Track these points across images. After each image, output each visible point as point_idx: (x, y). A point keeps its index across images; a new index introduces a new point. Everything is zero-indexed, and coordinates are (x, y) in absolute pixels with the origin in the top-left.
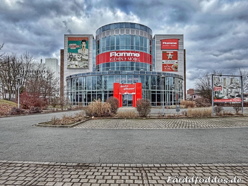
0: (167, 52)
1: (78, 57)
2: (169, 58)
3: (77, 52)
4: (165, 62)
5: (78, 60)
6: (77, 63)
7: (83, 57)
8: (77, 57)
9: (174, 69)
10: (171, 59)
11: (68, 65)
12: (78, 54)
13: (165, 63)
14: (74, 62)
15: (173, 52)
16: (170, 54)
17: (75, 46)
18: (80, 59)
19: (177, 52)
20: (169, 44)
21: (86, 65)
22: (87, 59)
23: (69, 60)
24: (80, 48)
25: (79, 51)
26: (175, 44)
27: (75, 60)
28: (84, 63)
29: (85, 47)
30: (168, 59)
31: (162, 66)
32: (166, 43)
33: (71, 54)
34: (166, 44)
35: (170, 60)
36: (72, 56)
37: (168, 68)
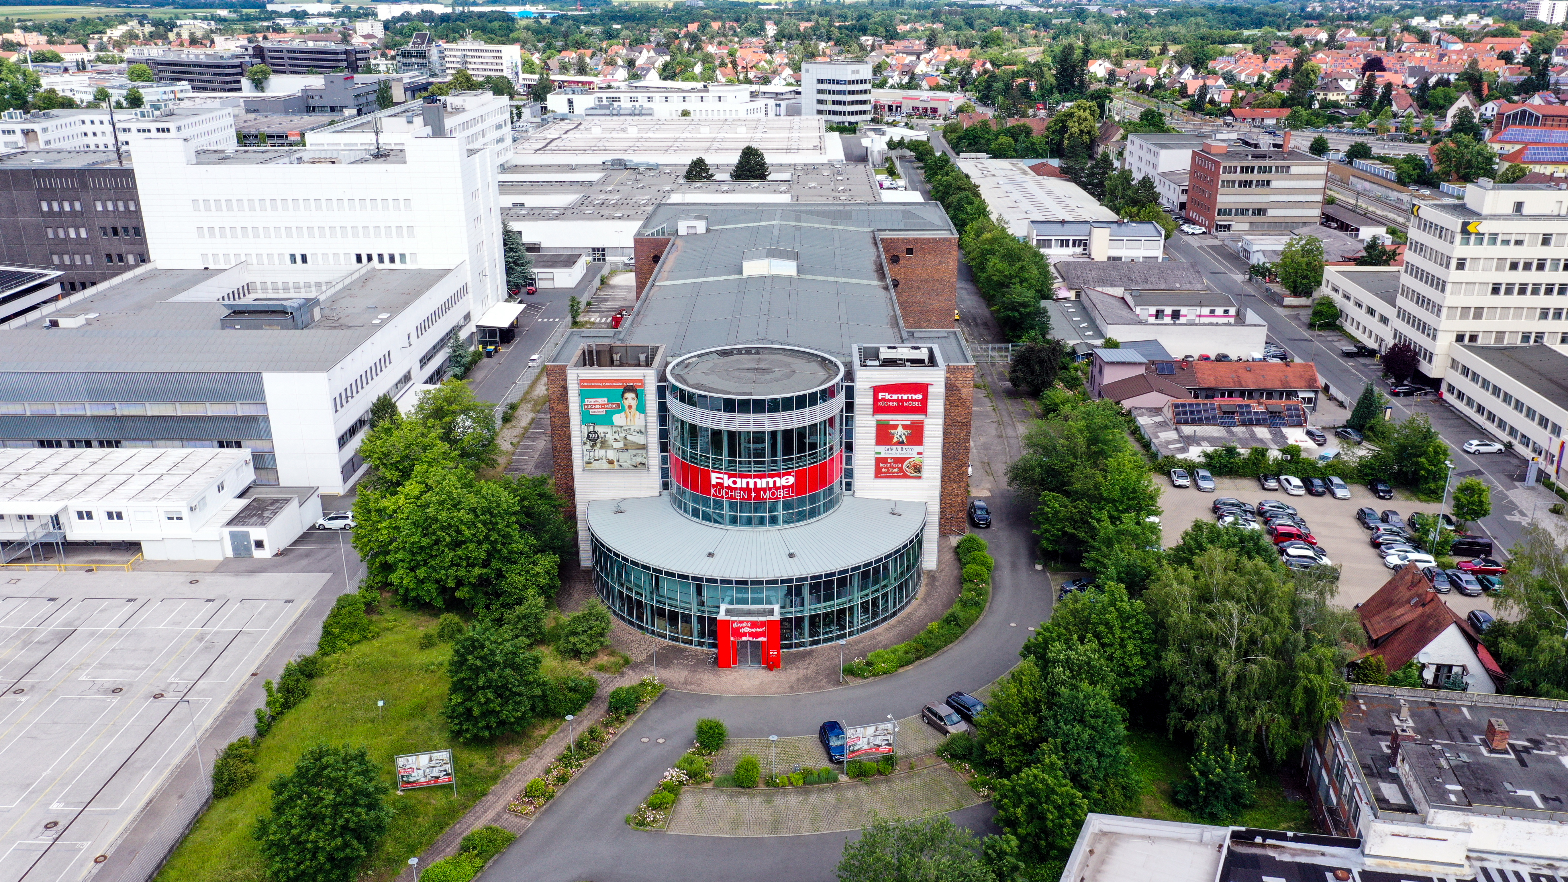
0: (891, 423)
1: (616, 436)
2: (895, 440)
3: (611, 424)
4: (884, 451)
5: (617, 445)
6: (611, 454)
7: (629, 437)
8: (610, 437)
9: (910, 472)
10: (901, 443)
11: (586, 459)
12: (615, 429)
13: (883, 455)
14: (602, 452)
15: (909, 423)
16: (900, 429)
17: (603, 406)
18: (621, 445)
19: (922, 422)
20: (898, 401)
21: (640, 459)
22: (642, 442)
23: (588, 447)
24: (620, 412)
25: (617, 419)
26: (916, 400)
27: (604, 445)
28: (635, 456)
29: (634, 407)
30: (895, 444)
31: (873, 461)
32: (888, 396)
33: (591, 429)
34: (889, 401)
35: (899, 447)
36: (595, 436)
37: (891, 470)
